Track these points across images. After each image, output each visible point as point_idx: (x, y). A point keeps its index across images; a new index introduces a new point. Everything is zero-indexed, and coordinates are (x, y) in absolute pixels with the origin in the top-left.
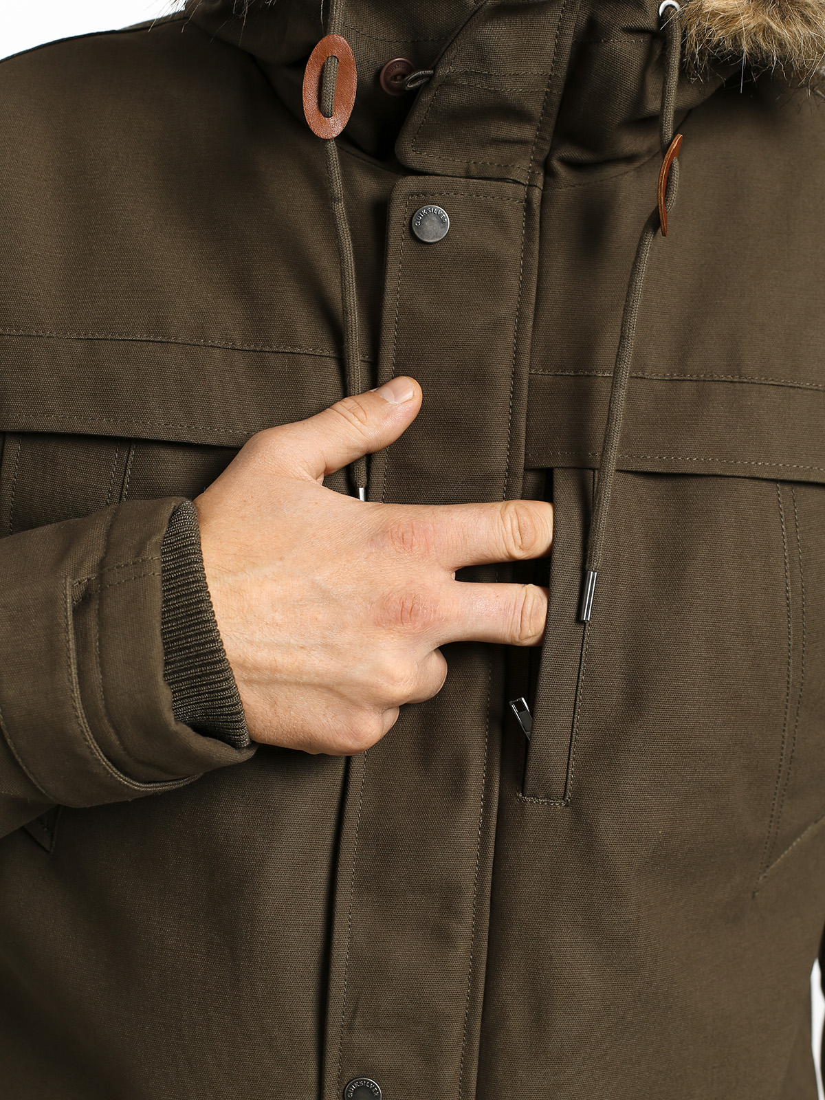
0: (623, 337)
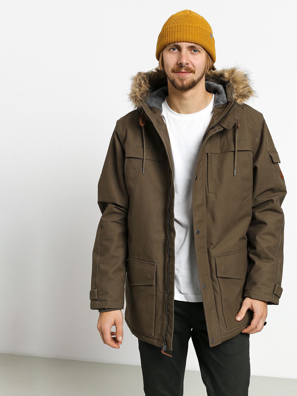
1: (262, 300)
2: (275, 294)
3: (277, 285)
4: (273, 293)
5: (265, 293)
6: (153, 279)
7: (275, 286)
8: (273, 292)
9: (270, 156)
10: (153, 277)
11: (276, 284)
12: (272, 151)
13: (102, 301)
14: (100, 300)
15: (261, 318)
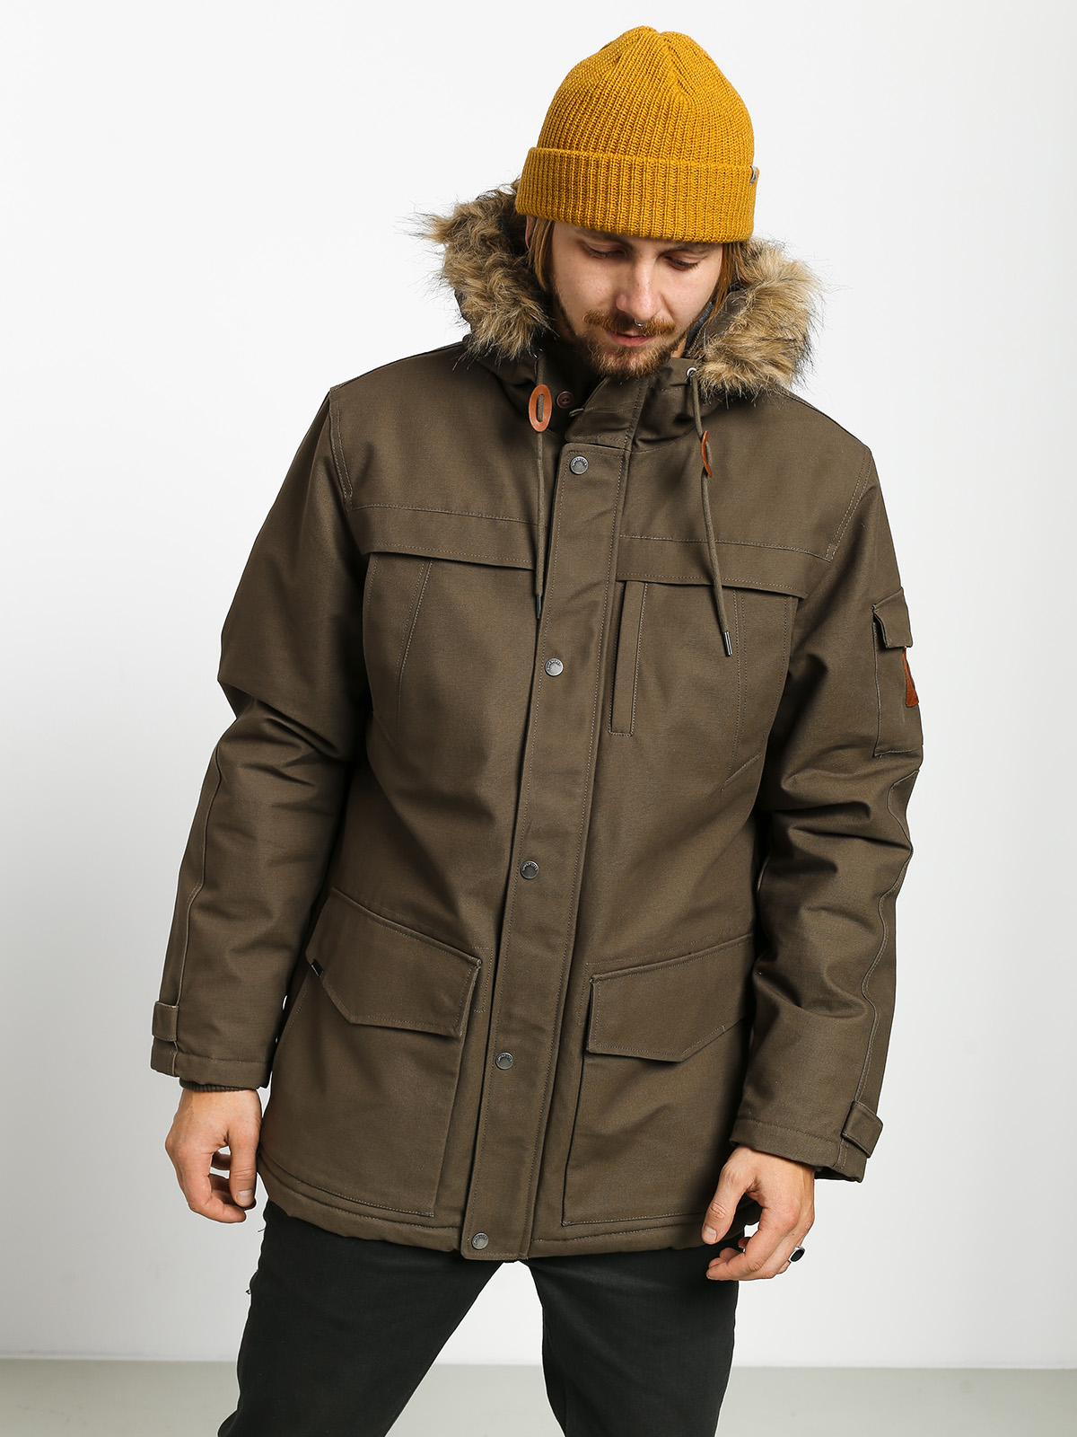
0: (707, 526)
1: (796, 1159)
2: (847, 1140)
3: (860, 1106)
4: (842, 1136)
5: (809, 1134)
6: (461, 1016)
7: (851, 1109)
8: (842, 1132)
9: (876, 619)
10: (462, 1009)
11: (854, 1102)
12: (888, 602)
13: (191, 1052)
14: (183, 1048)
15: (789, 1231)
